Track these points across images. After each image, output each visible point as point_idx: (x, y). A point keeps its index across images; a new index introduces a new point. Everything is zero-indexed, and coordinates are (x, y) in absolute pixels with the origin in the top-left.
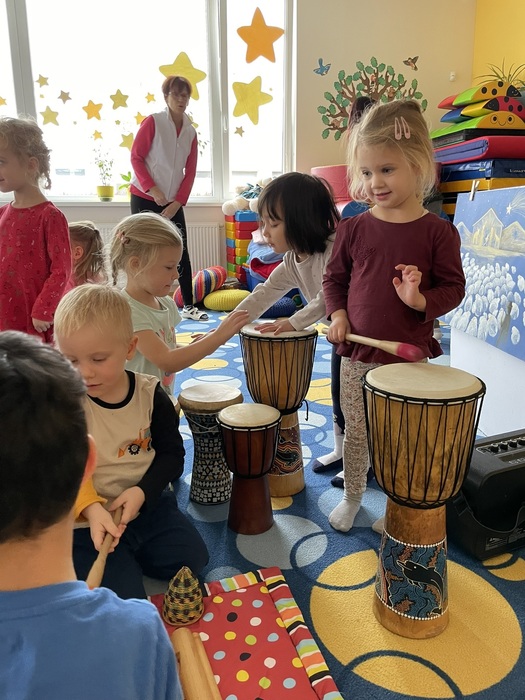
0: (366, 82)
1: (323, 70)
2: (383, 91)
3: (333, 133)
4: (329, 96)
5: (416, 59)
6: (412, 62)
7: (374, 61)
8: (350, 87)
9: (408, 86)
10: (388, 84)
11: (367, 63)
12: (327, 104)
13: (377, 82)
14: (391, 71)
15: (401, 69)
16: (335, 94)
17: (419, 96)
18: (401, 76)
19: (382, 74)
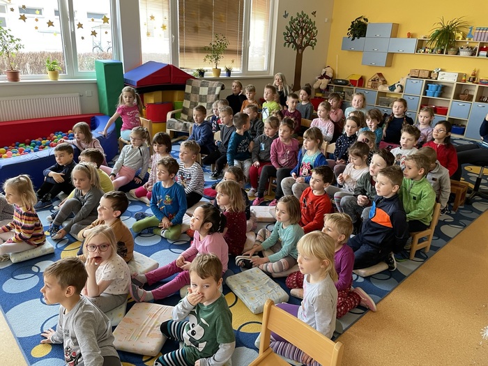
0: (299, 21)
1: (286, 16)
2: (305, 26)
3: (287, 44)
4: (287, 27)
6: (314, 13)
7: (302, 12)
8: (294, 24)
9: (312, 24)
10: (306, 23)
11: (300, 14)
12: (286, 31)
13: (303, 22)
14: (307, 17)
15: (311, 17)
16: (289, 27)
17: (315, 28)
18: (310, 19)
19: (305, 18)
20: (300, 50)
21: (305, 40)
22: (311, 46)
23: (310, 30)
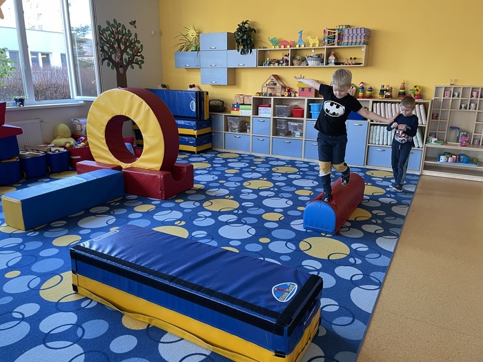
0: (112, 32)
2: (122, 38)
5: (135, 21)
7: (115, 21)
8: (105, 35)
9: (133, 37)
10: (123, 35)
11: (112, 22)
13: (118, 33)
14: (124, 27)
15: (129, 27)
17: (139, 42)
18: (129, 30)
19: (120, 29)
20: (121, 69)
21: (125, 56)
22: (137, 63)
23: (131, 43)
